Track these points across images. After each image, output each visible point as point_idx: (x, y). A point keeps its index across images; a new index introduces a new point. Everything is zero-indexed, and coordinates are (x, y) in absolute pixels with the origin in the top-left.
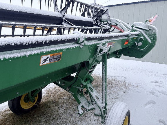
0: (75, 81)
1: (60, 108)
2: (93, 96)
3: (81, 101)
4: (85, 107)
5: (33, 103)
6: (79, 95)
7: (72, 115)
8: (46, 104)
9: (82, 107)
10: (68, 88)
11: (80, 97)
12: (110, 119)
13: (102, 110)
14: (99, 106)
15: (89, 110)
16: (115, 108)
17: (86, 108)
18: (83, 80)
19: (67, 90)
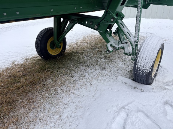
0: (105, 17)
1: (85, 57)
2: (124, 32)
3: (110, 40)
4: (115, 45)
5: (59, 49)
6: (108, 35)
7: (97, 61)
8: (71, 54)
9: (111, 45)
10: (97, 25)
11: (109, 36)
12: (145, 47)
13: (134, 44)
14: (131, 41)
15: (118, 48)
16: (150, 38)
17: (115, 47)
18: (114, 14)
19: (95, 28)
